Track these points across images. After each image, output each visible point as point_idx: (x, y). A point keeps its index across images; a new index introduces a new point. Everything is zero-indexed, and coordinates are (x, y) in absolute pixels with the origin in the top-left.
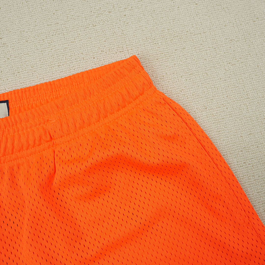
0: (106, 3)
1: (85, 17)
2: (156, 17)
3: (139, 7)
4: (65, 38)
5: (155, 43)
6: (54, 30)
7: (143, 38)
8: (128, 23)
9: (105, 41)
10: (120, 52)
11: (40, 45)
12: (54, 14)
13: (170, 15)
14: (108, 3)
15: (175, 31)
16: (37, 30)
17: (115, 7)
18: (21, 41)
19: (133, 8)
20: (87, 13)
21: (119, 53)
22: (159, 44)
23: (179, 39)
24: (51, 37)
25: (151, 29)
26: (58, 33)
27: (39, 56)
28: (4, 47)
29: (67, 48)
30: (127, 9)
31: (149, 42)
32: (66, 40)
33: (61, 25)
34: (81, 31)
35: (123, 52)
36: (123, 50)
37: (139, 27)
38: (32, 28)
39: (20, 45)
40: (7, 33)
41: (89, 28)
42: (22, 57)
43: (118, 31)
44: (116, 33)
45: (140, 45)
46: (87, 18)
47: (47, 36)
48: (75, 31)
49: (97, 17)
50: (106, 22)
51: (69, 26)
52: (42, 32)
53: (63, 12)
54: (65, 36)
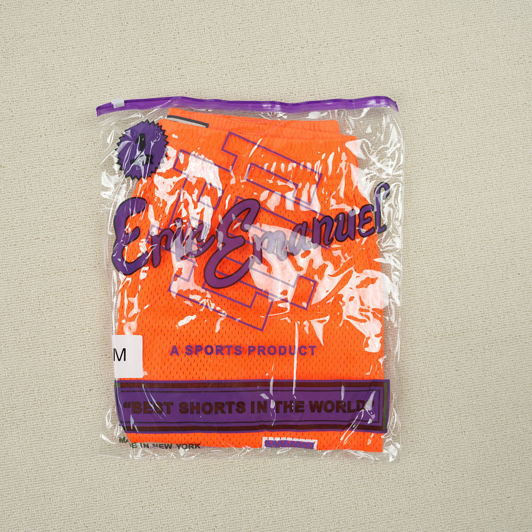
0: (299, 37)
1: (274, 52)
2: (354, 58)
3: (336, 44)
4: (251, 74)
5: (350, 88)
6: (239, 64)
7: (338, 82)
8: (321, 63)
9: (295, 82)
10: (311, 95)
11: (222, 80)
12: (239, 45)
13: (370, 57)
14: (302, 37)
15: (374, 76)
16: (219, 62)
17: (309, 42)
18: (201, 74)
19: (329, 45)
20: (277, 47)
21: (310, 97)
22: (355, 90)
23: (378, 86)
24: (236, 71)
25: (347, 71)
26: (243, 67)
27: (220, 93)
28: (182, 80)
29: (252, 86)
30: (323, 46)
31: (343, 86)
32: (251, 77)
33: (247, 59)
34: (268, 68)
35: (314, 96)
36: (314, 94)
37: (334, 68)
38: (214, 59)
39: (200, 78)
40: (185, 63)
41: (278, 65)
42: (202, 92)
43: (310, 71)
44: (308, 73)
45: (334, 89)
46: (276, 53)
47: (231, 70)
48: (262, 67)
49: (287, 52)
50: (298, 59)
51: (255, 61)
52: (226, 65)
53: (250, 43)
54: (250, 72)
